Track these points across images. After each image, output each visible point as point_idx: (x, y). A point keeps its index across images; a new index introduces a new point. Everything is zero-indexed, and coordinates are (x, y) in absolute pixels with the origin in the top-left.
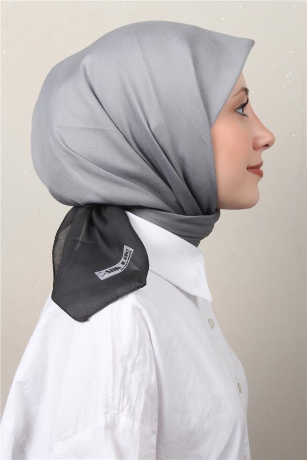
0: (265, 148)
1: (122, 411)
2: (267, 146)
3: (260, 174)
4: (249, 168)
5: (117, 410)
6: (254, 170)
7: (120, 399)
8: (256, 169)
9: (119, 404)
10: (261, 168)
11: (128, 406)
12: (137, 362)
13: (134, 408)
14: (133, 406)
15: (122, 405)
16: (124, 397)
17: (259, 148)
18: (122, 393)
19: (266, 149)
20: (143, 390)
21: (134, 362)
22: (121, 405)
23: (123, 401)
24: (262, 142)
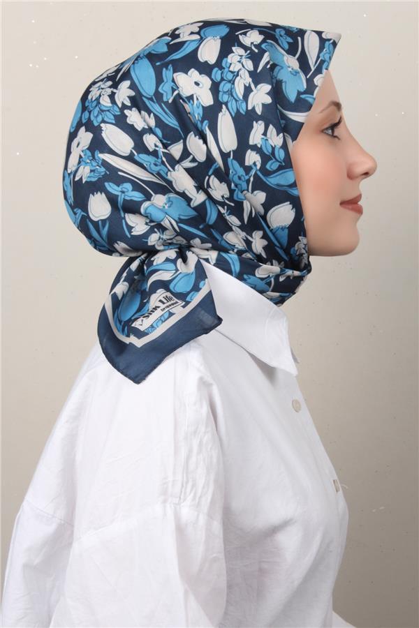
0: (364, 176)
1: (185, 500)
2: (366, 174)
3: (359, 211)
4: (343, 203)
5: (178, 499)
6: (350, 207)
7: (183, 486)
8: (352, 204)
9: (181, 492)
10: (359, 203)
11: (192, 494)
12: (204, 442)
13: (200, 497)
14: (198, 495)
15: (185, 493)
16: (187, 482)
17: (357, 177)
18: (185, 479)
19: (365, 178)
20: (212, 477)
21: (201, 442)
22: (183, 494)
23: (186, 488)
24: (360, 169)
